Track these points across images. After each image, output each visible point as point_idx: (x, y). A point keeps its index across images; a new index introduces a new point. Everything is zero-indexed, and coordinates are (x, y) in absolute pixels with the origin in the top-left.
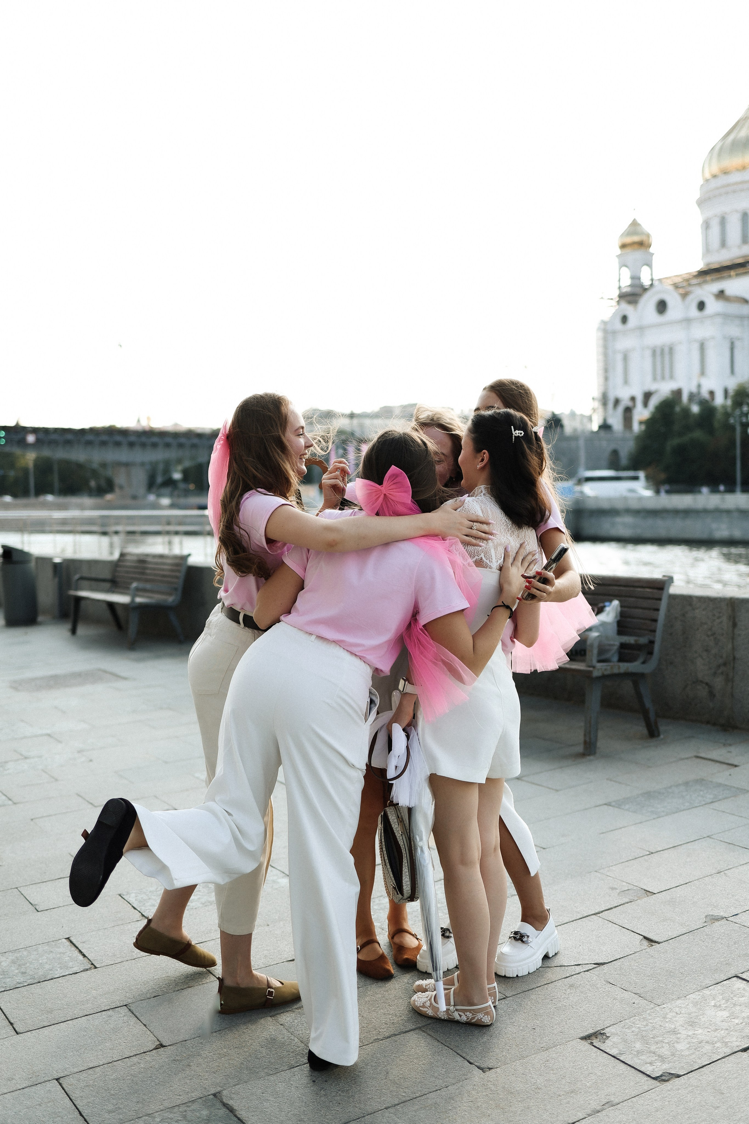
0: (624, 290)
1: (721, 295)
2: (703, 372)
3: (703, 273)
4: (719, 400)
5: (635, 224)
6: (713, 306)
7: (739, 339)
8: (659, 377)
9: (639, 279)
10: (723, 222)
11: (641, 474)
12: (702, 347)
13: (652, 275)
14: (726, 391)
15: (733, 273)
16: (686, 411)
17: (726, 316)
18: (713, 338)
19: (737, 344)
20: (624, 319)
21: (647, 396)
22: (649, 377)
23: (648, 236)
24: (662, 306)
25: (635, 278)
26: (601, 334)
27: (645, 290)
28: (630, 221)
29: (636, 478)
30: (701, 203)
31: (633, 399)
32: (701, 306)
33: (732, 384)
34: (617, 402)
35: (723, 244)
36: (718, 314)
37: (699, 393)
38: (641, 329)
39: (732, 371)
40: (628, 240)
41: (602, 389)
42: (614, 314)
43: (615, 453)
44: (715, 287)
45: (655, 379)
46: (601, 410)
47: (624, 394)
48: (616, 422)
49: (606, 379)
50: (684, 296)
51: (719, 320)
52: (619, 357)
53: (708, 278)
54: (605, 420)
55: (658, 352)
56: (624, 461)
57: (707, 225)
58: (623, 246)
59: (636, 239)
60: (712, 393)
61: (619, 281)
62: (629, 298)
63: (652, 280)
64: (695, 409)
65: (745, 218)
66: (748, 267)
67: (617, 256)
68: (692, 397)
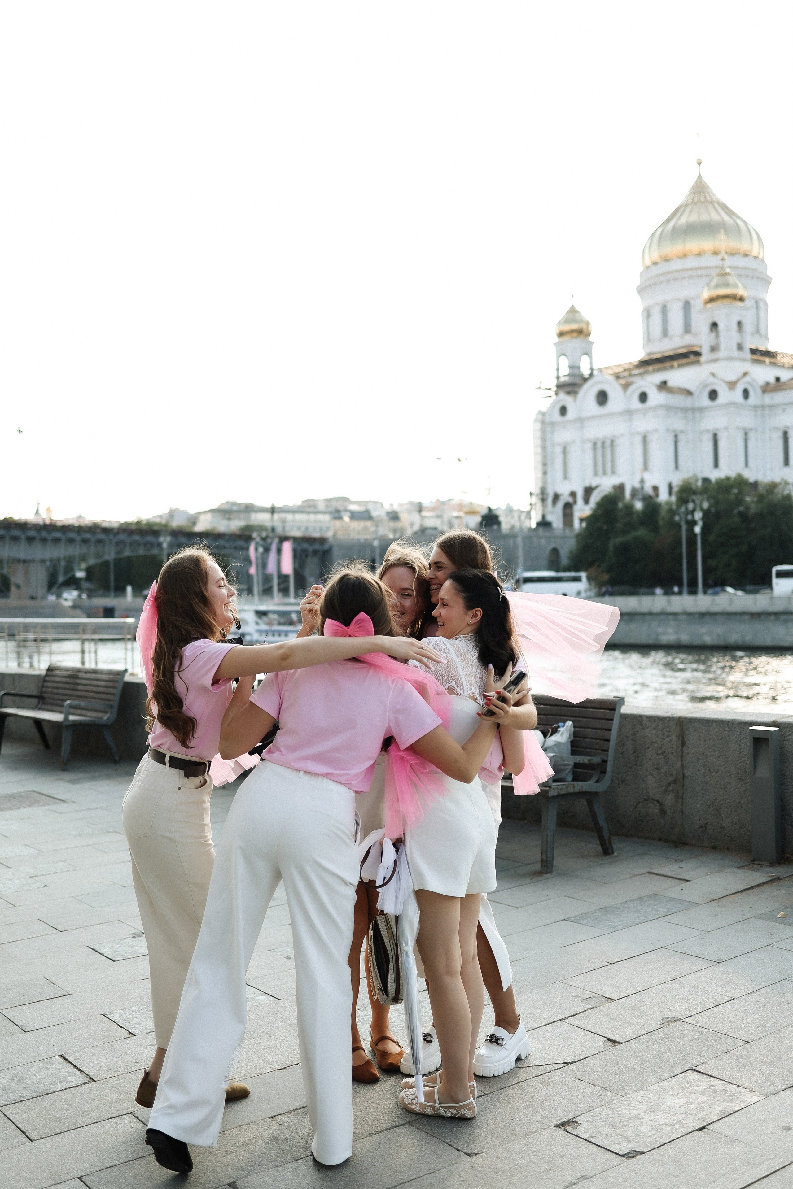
0: (562, 379)
1: (663, 386)
2: (646, 468)
3: (644, 364)
4: (663, 497)
5: (573, 311)
6: (656, 398)
7: (682, 432)
8: (600, 471)
9: (579, 368)
10: (664, 310)
11: (583, 575)
12: (645, 440)
13: (591, 363)
14: (670, 487)
15: (675, 363)
16: (629, 508)
17: (669, 408)
18: (656, 431)
19: (681, 437)
20: (563, 411)
21: (588, 491)
22: (590, 472)
23: (588, 324)
24: (602, 398)
25: (574, 367)
26: (538, 426)
27: (585, 380)
28: (568, 308)
29: (577, 579)
30: (641, 290)
31: (573, 494)
32: (643, 397)
33: (677, 480)
34: (556, 497)
35: (665, 333)
36: (660, 406)
37: (642, 488)
38: (581, 421)
39: (677, 467)
40: (567, 328)
41: (540, 484)
42: (553, 406)
43: (555, 551)
44: (658, 378)
45: (596, 474)
46: (539, 505)
47: (564, 489)
48: (556, 518)
49: (545, 473)
50: (626, 386)
51: (661, 412)
52: (559, 450)
53: (650, 368)
54: (544, 517)
55: (599, 445)
56: (565, 561)
57: (648, 314)
58: (561, 334)
59: (574, 326)
60: (656, 489)
61: (558, 370)
62: (569, 389)
63: (592, 369)
64: (639, 505)
65: (687, 306)
66: (692, 358)
67: (555, 344)
68: (634, 492)
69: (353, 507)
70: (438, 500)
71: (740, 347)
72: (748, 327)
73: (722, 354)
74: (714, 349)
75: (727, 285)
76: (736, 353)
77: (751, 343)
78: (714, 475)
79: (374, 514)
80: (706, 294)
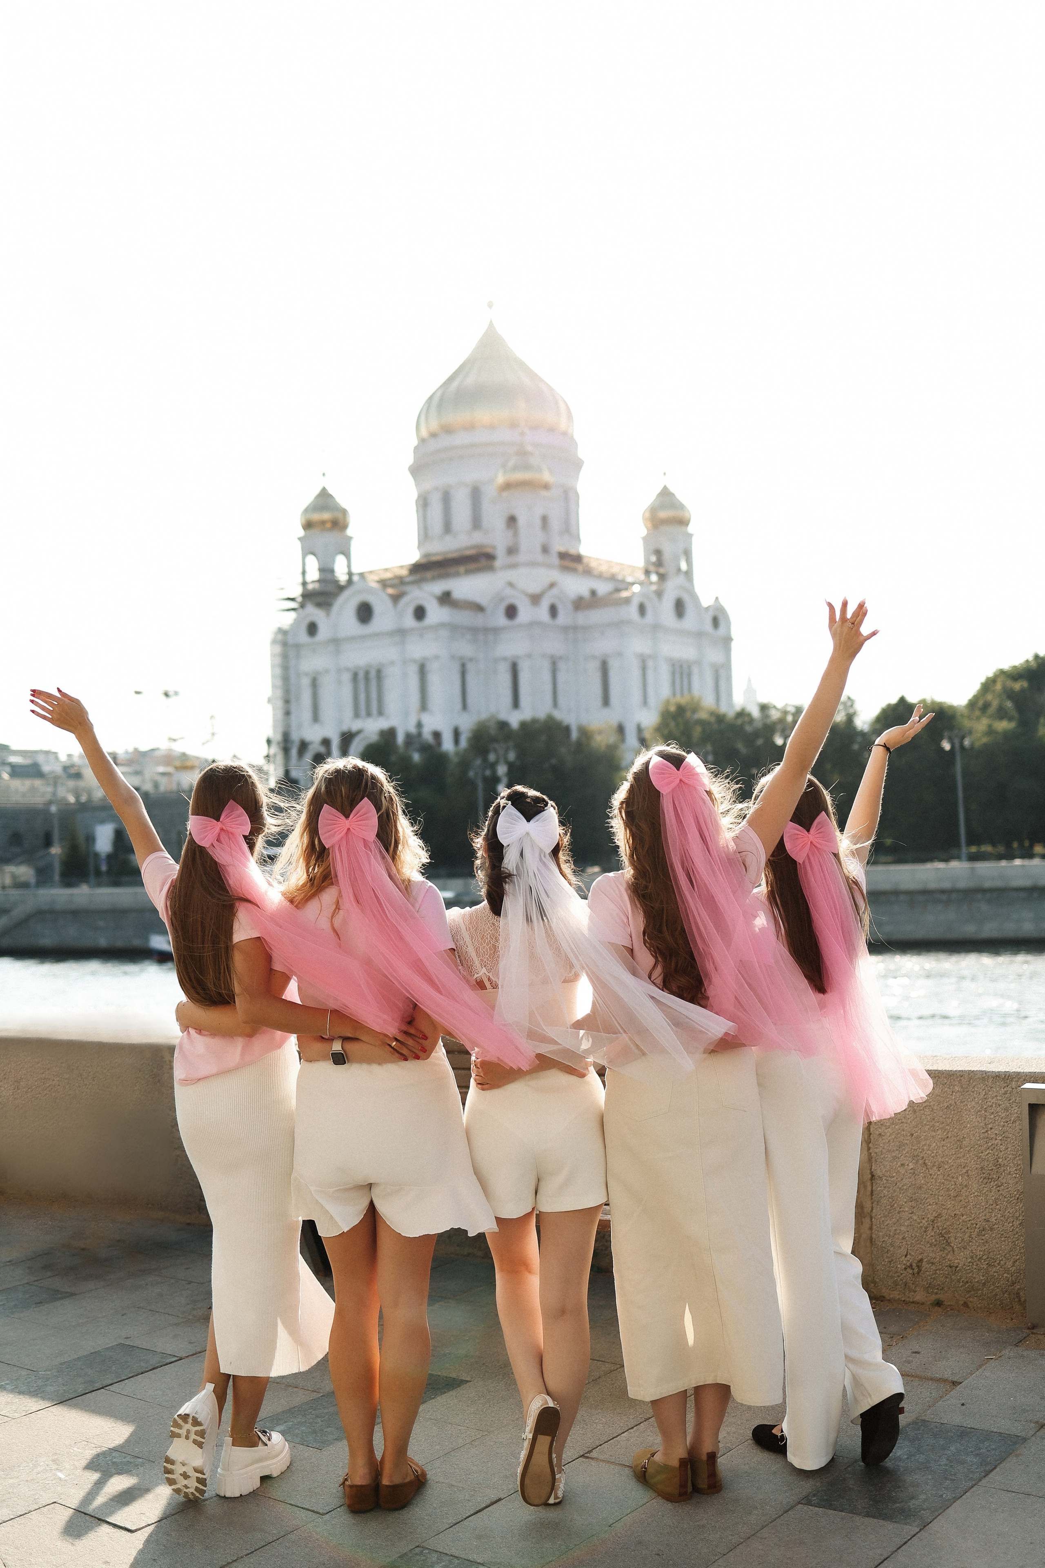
0: (310, 587)
1: (446, 599)
2: (424, 706)
3: (418, 569)
4: (449, 745)
5: (324, 494)
6: (436, 614)
7: (471, 660)
8: (363, 712)
9: (332, 571)
10: (446, 499)
12: (422, 671)
13: (349, 566)
14: (457, 733)
15: (462, 569)
17: (453, 628)
18: (437, 657)
19: (470, 666)
20: (312, 629)
21: (348, 737)
22: (349, 712)
23: (344, 512)
24: (365, 613)
25: (326, 571)
26: (278, 649)
27: (341, 588)
28: (317, 491)
30: (416, 471)
31: (326, 742)
32: (420, 613)
33: (467, 723)
34: (304, 746)
35: (448, 528)
36: (442, 625)
37: (420, 734)
38: (336, 642)
39: (465, 706)
40: (316, 517)
41: (280, 730)
42: (297, 622)
44: (438, 587)
45: (357, 715)
46: (280, 758)
47: (314, 734)
49: (287, 713)
50: (396, 599)
51: (444, 633)
52: (306, 682)
53: (429, 574)
54: (287, 773)
55: (361, 675)
57: (423, 503)
58: (308, 525)
59: (326, 516)
60: (437, 735)
61: (304, 573)
62: (320, 599)
63: (350, 574)
64: (416, 757)
65: (476, 494)
66: (483, 562)
67: (299, 539)
68: (410, 739)
69: (14, 759)
70: (136, 750)
71: (545, 550)
72: (555, 524)
73: (522, 557)
74: (512, 551)
75: (527, 467)
76: (540, 557)
77: (559, 545)
78: (514, 720)
79: (46, 768)
80: (501, 479)
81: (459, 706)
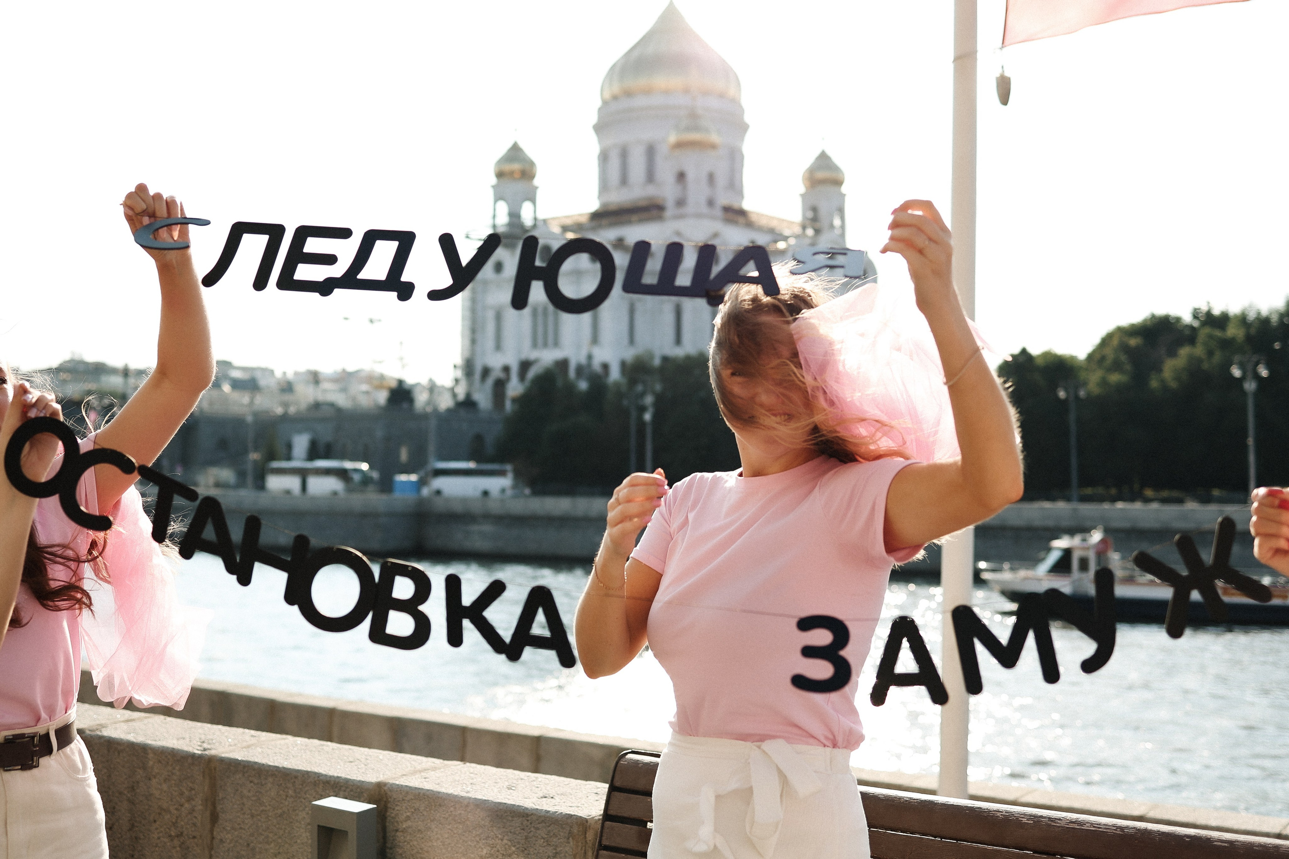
0: (499, 230)
1: (620, 243)
2: (594, 342)
3: (598, 216)
4: (615, 374)
5: (515, 148)
7: (640, 300)
8: (540, 341)
9: (519, 217)
10: (624, 154)
11: (509, 467)
13: (534, 213)
14: (623, 364)
15: (634, 217)
16: (570, 388)
19: (639, 306)
20: (499, 267)
21: (525, 365)
22: (527, 342)
23: (532, 164)
25: (514, 216)
27: (526, 231)
28: (510, 145)
29: (502, 473)
30: (599, 128)
31: (506, 369)
33: (631, 355)
34: (486, 372)
35: (624, 181)
37: (589, 365)
39: (631, 340)
40: (508, 167)
41: (466, 355)
43: (479, 439)
44: (613, 233)
45: (535, 345)
46: (464, 380)
47: (496, 361)
48: (483, 398)
49: (473, 341)
52: (490, 315)
53: (604, 222)
54: (468, 395)
55: (540, 310)
56: (490, 450)
57: (604, 157)
58: (500, 175)
59: (516, 166)
61: (494, 217)
62: (505, 241)
63: (535, 219)
64: (583, 385)
65: (651, 152)
66: (654, 212)
67: (493, 187)
68: (580, 370)
69: (236, 374)
70: (344, 371)
71: (711, 203)
72: (721, 180)
73: (690, 209)
74: (681, 202)
75: (696, 128)
76: (705, 210)
77: (724, 199)
78: (675, 353)
79: (262, 382)
80: (673, 138)
81: (626, 340)
